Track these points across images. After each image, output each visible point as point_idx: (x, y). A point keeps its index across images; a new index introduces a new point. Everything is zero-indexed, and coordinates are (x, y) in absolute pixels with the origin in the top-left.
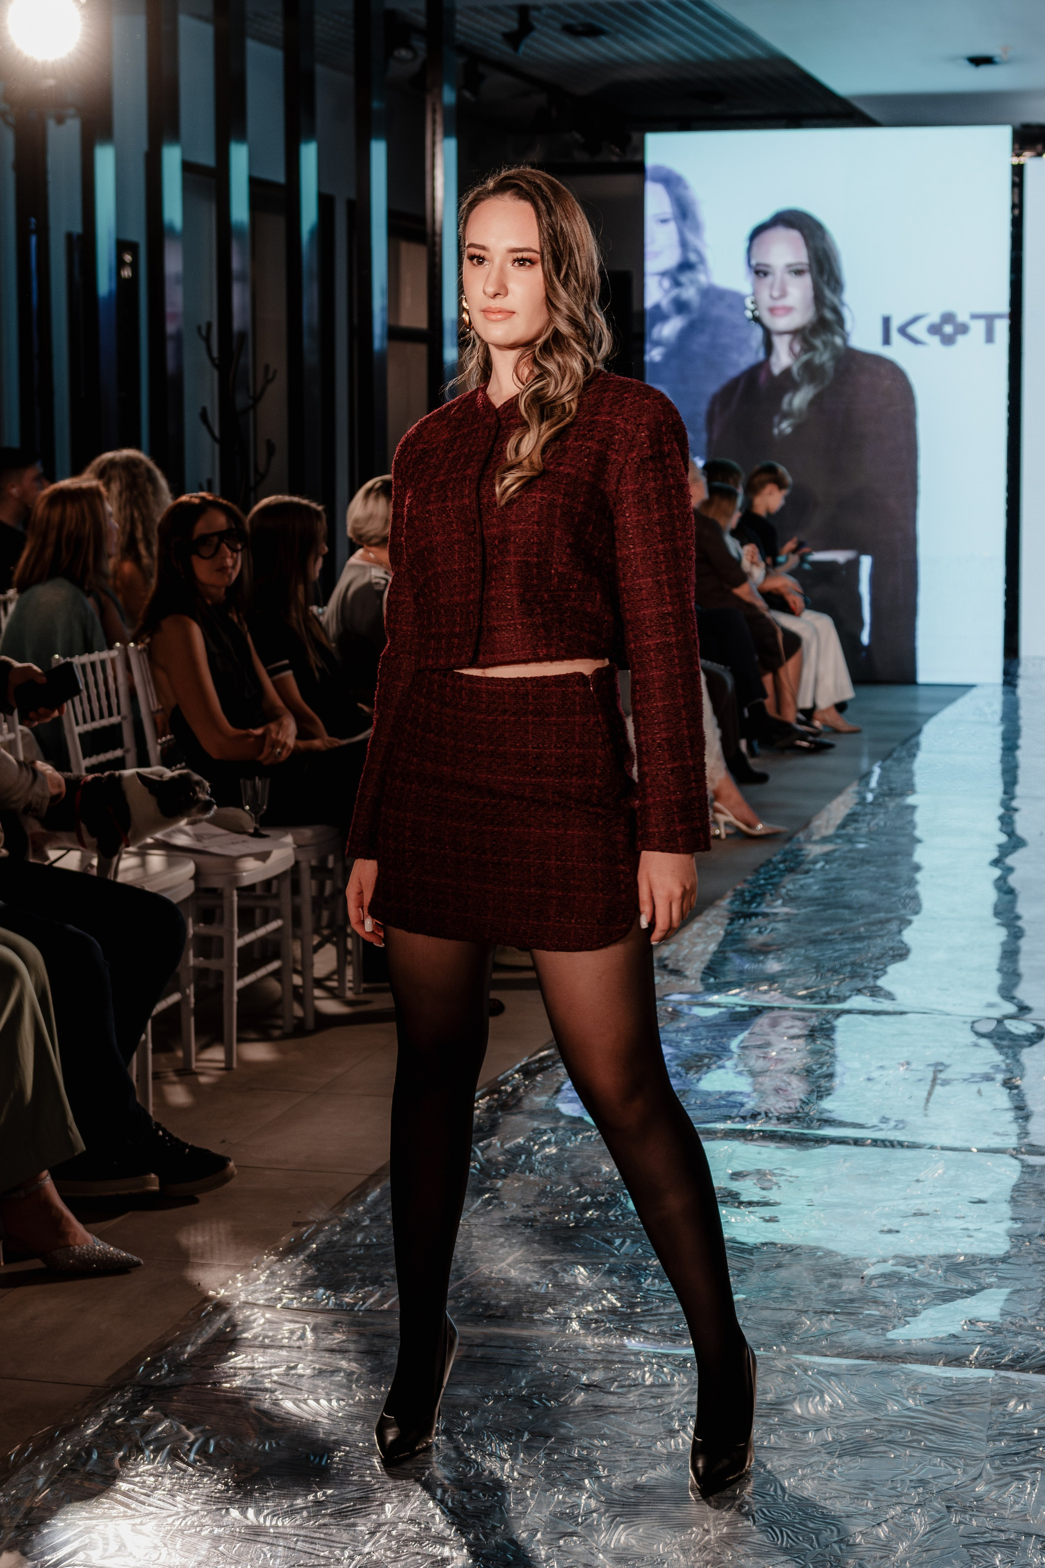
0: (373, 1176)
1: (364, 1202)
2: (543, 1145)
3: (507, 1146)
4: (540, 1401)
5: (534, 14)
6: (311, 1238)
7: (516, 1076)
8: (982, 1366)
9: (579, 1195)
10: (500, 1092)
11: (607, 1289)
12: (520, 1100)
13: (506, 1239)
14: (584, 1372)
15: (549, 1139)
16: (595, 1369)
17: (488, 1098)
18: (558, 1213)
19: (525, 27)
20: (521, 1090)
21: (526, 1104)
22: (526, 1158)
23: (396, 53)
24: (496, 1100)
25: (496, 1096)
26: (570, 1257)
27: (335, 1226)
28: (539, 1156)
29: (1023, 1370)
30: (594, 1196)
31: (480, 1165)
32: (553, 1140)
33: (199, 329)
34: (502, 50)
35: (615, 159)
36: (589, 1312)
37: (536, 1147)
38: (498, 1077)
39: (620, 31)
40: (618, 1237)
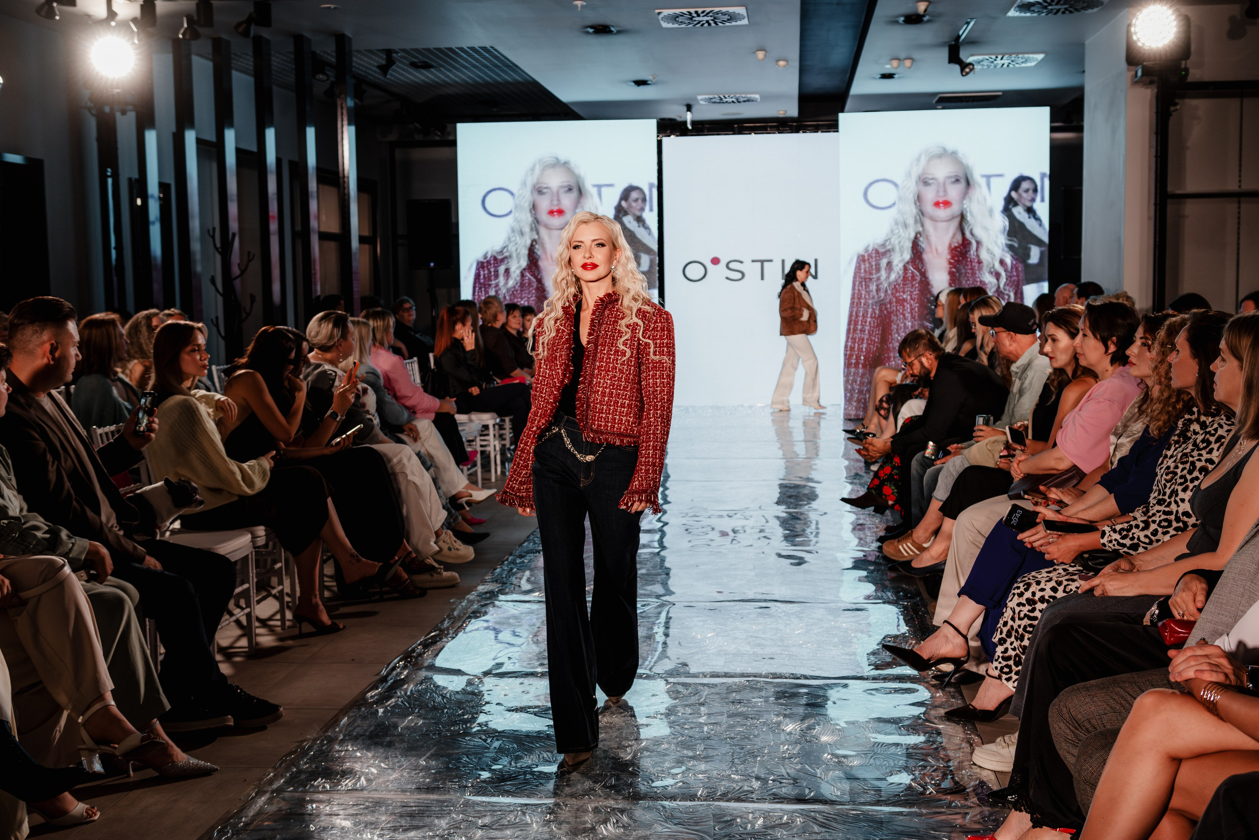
0: (342, 710)
1: (338, 725)
5: (394, 55)
6: (310, 748)
7: (419, 647)
8: (705, 800)
9: (463, 714)
10: (411, 657)
12: (423, 661)
13: (424, 742)
14: (479, 817)
16: (485, 816)
17: (404, 661)
18: (453, 725)
19: (390, 62)
20: (423, 656)
23: (317, 77)
25: (409, 659)
27: (323, 740)
29: (728, 800)
30: (472, 714)
31: (404, 700)
33: (209, 231)
34: (378, 76)
35: (437, 138)
38: (408, 648)
39: (442, 66)
40: (489, 737)
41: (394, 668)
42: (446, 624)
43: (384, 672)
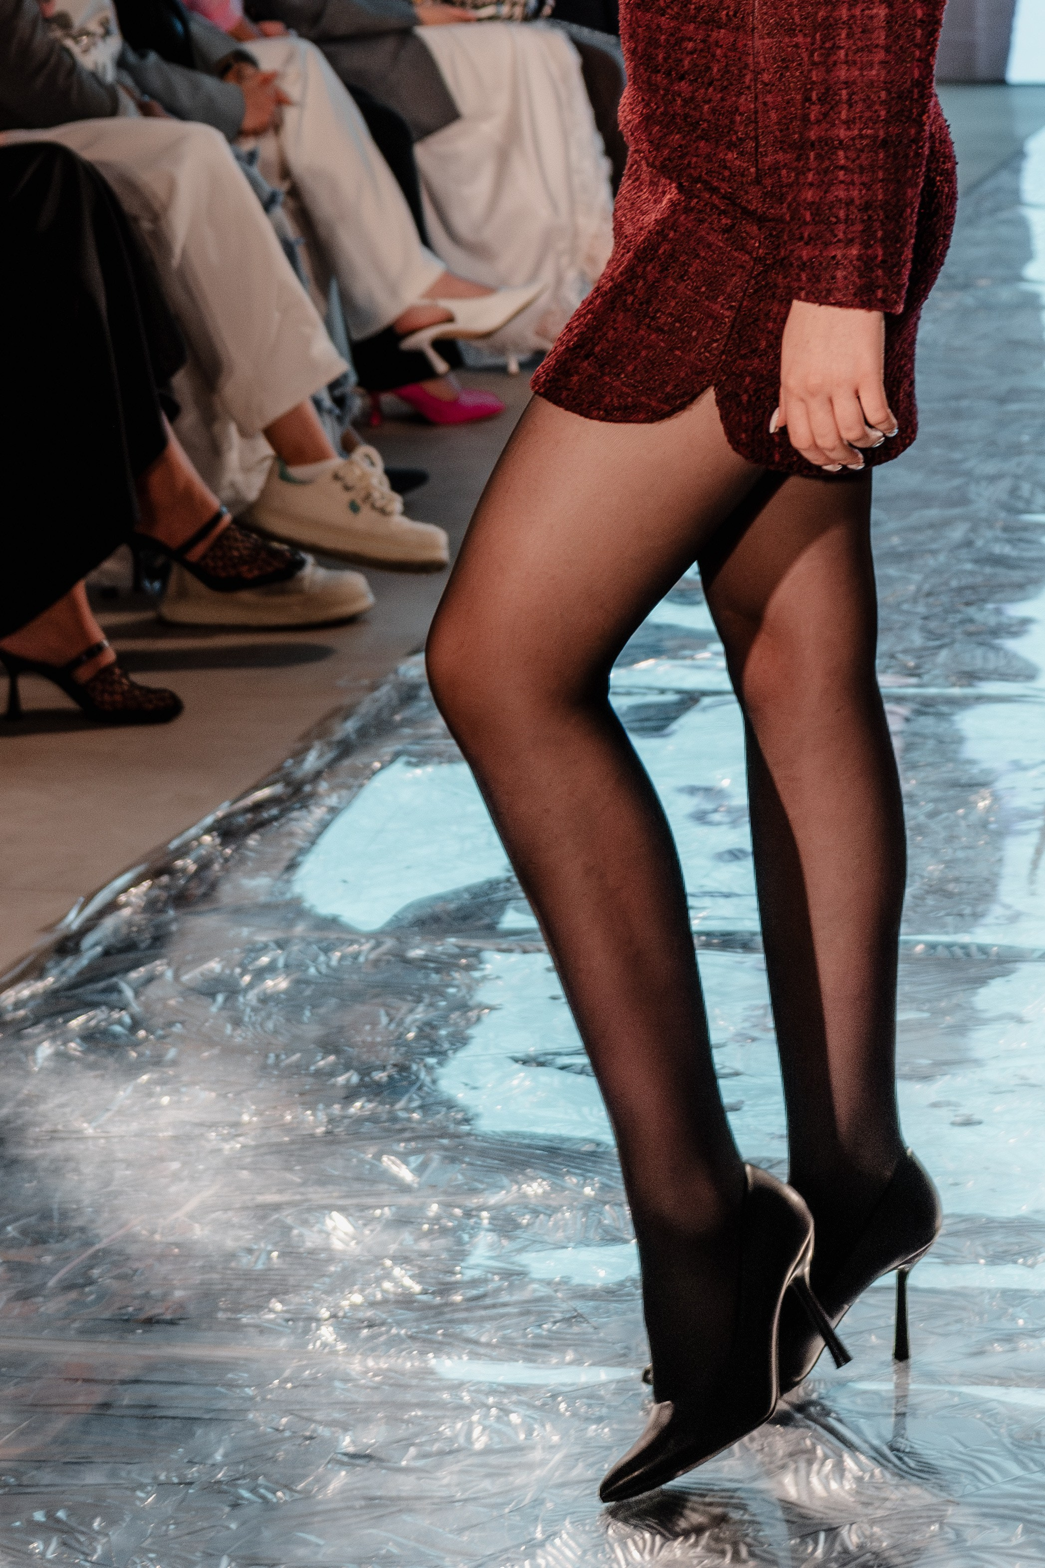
2: (260, 974)
3: (185, 978)
4: (253, 1491)
7: (207, 839)
11: (394, 1258)
12: (213, 886)
13: (184, 1164)
14: (345, 1428)
15: (273, 962)
16: (367, 1421)
17: (146, 884)
20: (216, 867)
21: (226, 893)
22: (226, 1000)
24: (166, 887)
25: (165, 879)
26: (317, 1195)
28: (252, 996)
30: (365, 1071)
31: (132, 1017)
32: (281, 963)
36: (354, 1307)
37: (247, 979)
38: (169, 842)
41: (112, 907)
42: (312, 761)
43: (73, 920)
